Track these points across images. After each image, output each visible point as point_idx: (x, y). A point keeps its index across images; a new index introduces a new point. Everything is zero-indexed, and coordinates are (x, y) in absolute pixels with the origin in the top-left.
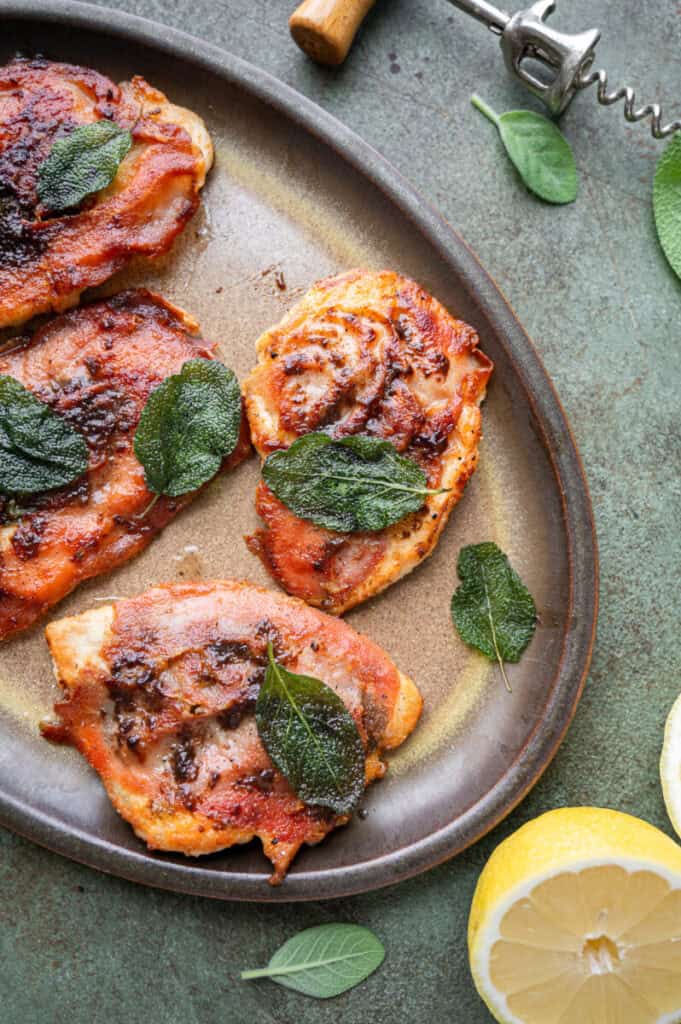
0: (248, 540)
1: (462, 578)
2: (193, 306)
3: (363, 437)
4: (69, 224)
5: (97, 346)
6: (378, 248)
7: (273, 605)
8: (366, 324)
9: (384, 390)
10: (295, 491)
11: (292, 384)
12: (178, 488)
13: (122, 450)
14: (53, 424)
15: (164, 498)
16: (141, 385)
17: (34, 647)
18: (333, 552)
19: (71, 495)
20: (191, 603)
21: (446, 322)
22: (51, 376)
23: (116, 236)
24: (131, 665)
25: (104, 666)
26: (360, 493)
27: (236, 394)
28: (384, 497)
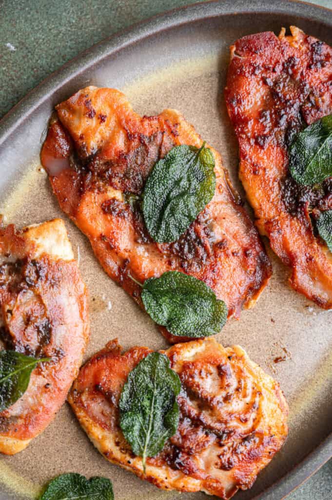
0: (115, 341)
1: (91, 479)
2: (262, 305)
3: (178, 416)
4: (308, 230)
5: (234, 246)
6: (303, 423)
7: (74, 358)
8: (252, 416)
9: (209, 429)
10: (145, 373)
11: (213, 370)
12: (146, 298)
13: (170, 263)
14: (185, 222)
15: (140, 290)
16: (210, 275)
17: (49, 209)
18: (107, 397)
19: (141, 233)
20: (75, 308)
21: (255, 469)
22: (215, 219)
23: (301, 259)
24: (37, 272)
25: (37, 255)
26: (144, 414)
27: (206, 334)
28: (141, 430)
